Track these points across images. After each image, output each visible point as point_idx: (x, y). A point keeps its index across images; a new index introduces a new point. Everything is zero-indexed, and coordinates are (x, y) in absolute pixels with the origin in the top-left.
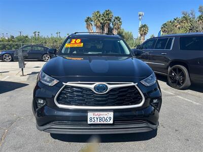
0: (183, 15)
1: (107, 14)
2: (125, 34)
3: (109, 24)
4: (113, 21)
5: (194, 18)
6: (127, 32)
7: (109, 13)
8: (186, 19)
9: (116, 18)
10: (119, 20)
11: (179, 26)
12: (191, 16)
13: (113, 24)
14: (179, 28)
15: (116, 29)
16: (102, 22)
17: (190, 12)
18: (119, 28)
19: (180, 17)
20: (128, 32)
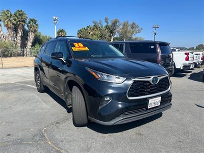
0: (94, 24)
1: (20, 15)
2: (43, 37)
3: (23, 26)
4: (27, 22)
5: (102, 27)
7: (22, 14)
8: (97, 28)
9: (32, 20)
10: (35, 23)
11: (91, 33)
12: (99, 25)
13: (28, 26)
14: (92, 35)
15: (32, 31)
16: (15, 22)
17: (98, 22)
18: (35, 31)
19: (92, 25)
20: (46, 36)
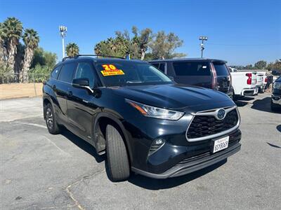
0: (117, 36)
1: (12, 24)
2: (46, 55)
3: (17, 40)
4: (23, 34)
5: (128, 40)
6: (48, 53)
7: (16, 23)
8: (121, 41)
9: (30, 32)
10: (34, 35)
11: (114, 48)
12: (125, 37)
13: (24, 40)
14: (115, 51)
15: (30, 47)
16: (5, 35)
17: (123, 32)
18: (35, 46)
19: (115, 37)
20: (50, 54)
